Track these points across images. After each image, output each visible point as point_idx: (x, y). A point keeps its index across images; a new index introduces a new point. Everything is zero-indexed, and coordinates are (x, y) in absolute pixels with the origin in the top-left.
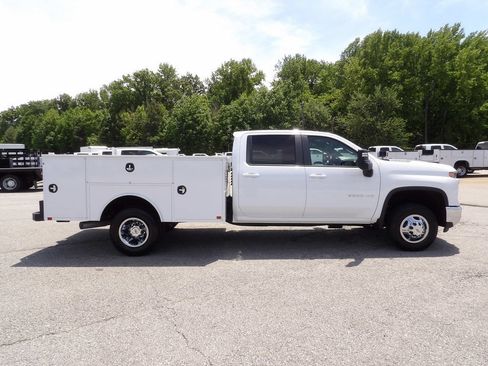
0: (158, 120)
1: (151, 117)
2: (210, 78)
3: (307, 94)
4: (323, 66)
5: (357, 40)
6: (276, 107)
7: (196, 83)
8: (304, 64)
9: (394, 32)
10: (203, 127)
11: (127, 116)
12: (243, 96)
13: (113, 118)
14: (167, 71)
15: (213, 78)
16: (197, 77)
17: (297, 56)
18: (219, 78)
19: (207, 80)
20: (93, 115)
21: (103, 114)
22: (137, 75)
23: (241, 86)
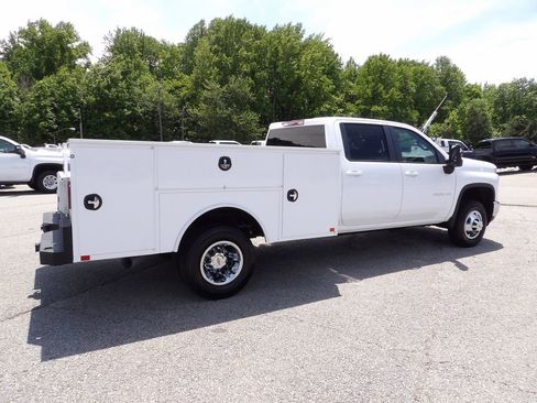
2: (7, 40)
3: (147, 77)
4: (164, 47)
5: (202, 22)
6: (113, 90)
8: (142, 41)
9: (244, 21)
10: (6, 108)
12: (63, 71)
15: (12, 40)
17: (133, 29)
18: (22, 42)
19: (2, 42)
23: (59, 57)
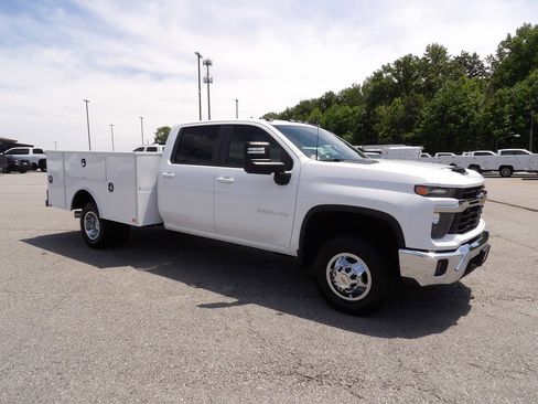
0: (415, 113)
1: (408, 109)
7: (474, 63)
10: (469, 120)
11: (382, 110)
13: (368, 113)
14: (437, 52)
16: (475, 56)
18: (508, 52)
19: (490, 58)
20: (351, 111)
21: (361, 110)
22: (398, 63)
